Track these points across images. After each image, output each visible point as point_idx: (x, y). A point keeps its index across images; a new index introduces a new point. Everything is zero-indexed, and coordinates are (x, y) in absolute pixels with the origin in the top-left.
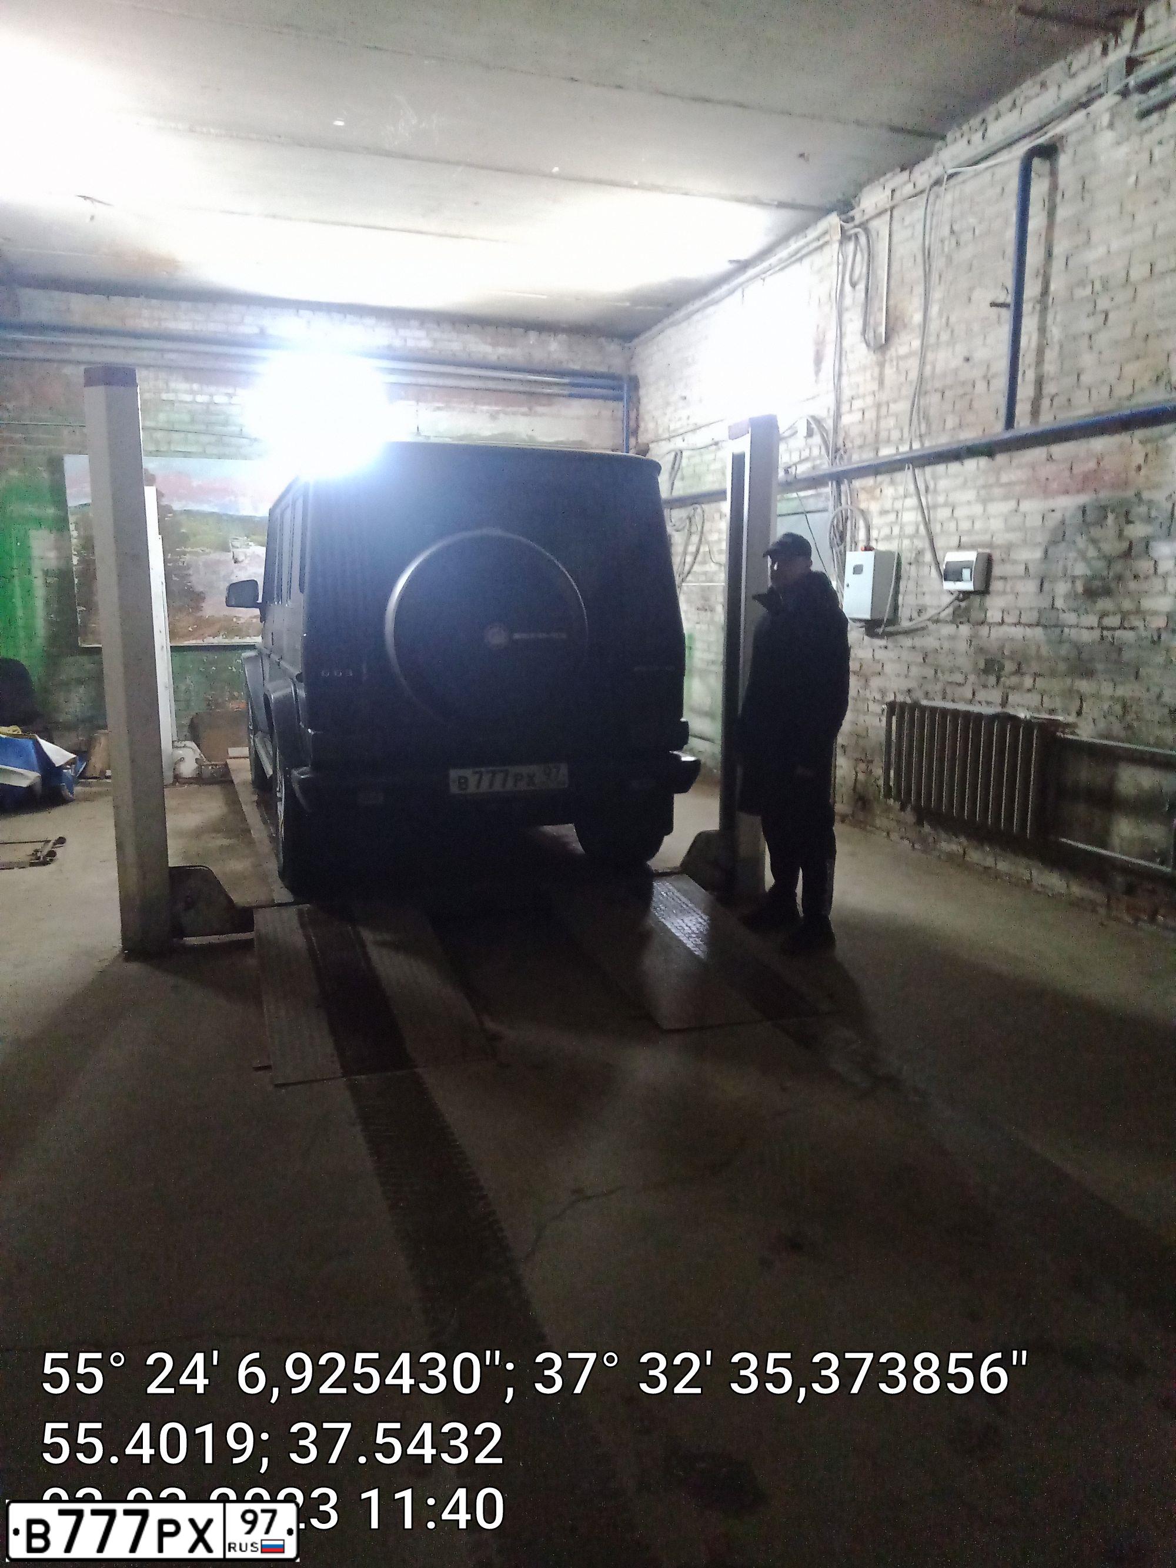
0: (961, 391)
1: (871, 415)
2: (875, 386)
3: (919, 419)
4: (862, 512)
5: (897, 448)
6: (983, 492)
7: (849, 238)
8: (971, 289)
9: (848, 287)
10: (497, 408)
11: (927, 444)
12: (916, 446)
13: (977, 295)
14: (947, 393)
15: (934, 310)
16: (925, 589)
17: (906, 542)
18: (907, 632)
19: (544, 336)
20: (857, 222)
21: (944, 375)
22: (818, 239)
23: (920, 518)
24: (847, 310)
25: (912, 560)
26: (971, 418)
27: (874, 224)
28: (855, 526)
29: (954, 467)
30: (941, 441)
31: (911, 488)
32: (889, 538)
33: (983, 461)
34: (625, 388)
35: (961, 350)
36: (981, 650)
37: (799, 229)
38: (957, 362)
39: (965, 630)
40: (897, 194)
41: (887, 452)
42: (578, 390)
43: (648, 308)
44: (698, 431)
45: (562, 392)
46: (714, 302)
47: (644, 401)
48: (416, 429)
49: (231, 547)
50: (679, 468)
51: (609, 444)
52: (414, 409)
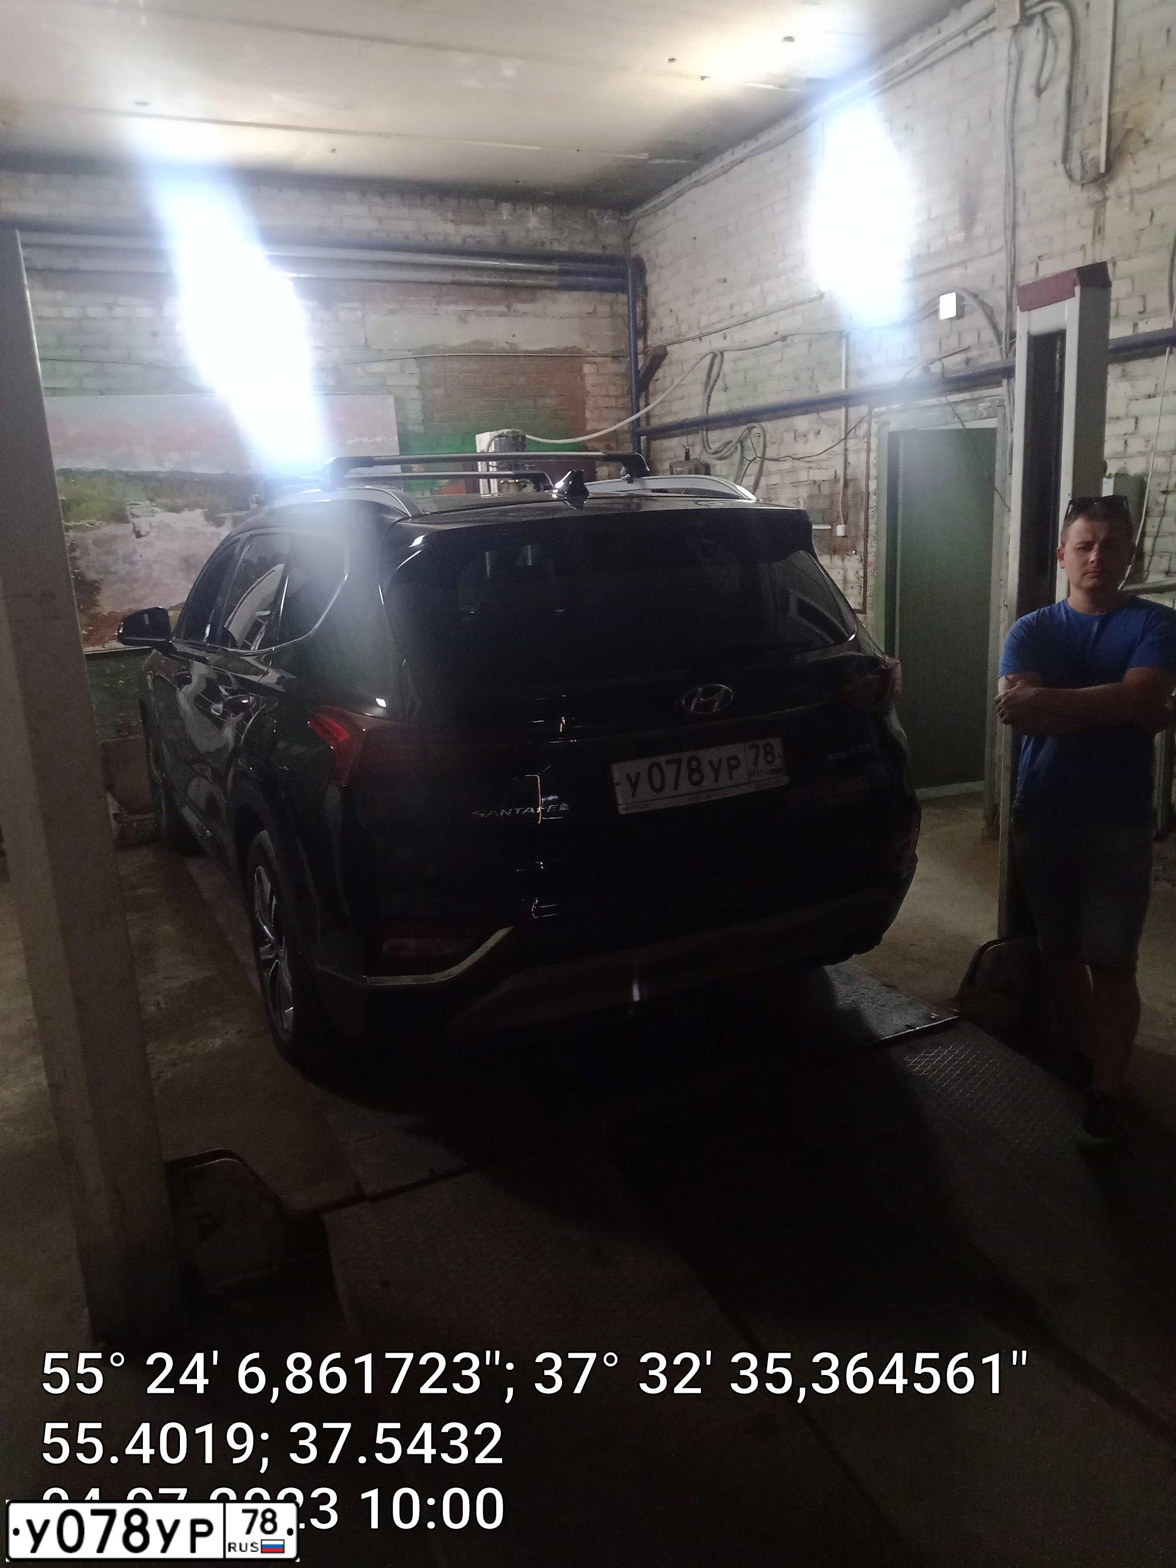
7: (1035, 20)
9: (1027, 95)
10: (466, 308)
19: (521, 210)
24: (1026, 130)
34: (629, 274)
42: (570, 279)
43: (669, 162)
44: (749, 324)
45: (549, 283)
46: (770, 146)
47: (654, 290)
48: (363, 341)
49: (130, 516)
50: (718, 376)
51: (609, 349)
52: (359, 313)
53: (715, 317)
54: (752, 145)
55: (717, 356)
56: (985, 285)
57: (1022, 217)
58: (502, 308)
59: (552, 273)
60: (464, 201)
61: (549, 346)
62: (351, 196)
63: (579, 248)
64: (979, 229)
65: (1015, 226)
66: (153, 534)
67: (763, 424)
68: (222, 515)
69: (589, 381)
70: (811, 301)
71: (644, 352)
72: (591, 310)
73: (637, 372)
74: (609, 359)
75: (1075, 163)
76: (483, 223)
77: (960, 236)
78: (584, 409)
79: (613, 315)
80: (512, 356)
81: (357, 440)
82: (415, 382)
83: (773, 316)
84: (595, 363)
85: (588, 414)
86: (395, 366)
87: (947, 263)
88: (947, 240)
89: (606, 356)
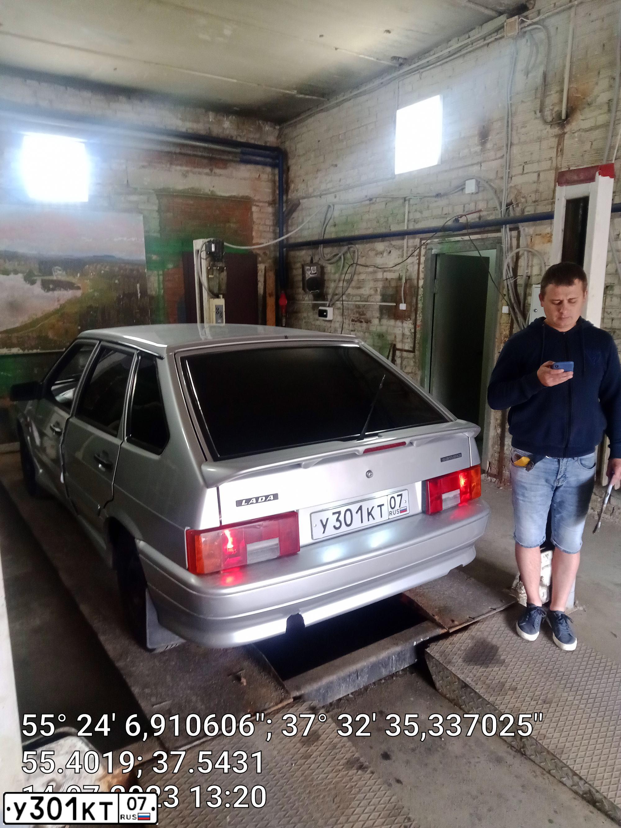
1: (548, 176)
7: (523, 34)
9: (518, 75)
10: (185, 168)
19: (220, 117)
20: (533, 21)
22: (487, 37)
24: (518, 93)
27: (551, 22)
34: (281, 157)
42: (246, 158)
45: (235, 159)
46: (366, 93)
47: (293, 169)
50: (331, 217)
51: (268, 198)
52: (124, 166)
53: (330, 186)
55: (330, 207)
56: (492, 176)
57: (515, 141)
58: (207, 170)
59: (236, 153)
60: (188, 108)
61: (234, 194)
63: (252, 142)
65: (512, 144)
67: (357, 246)
68: (35, 278)
70: (388, 179)
71: (287, 202)
72: (257, 176)
73: (281, 212)
75: (547, 113)
76: (198, 121)
78: (252, 231)
79: (269, 181)
80: (212, 199)
81: (120, 238)
82: (156, 208)
83: (365, 186)
84: (258, 206)
85: (254, 234)
87: (469, 163)
88: (470, 150)
89: (266, 202)
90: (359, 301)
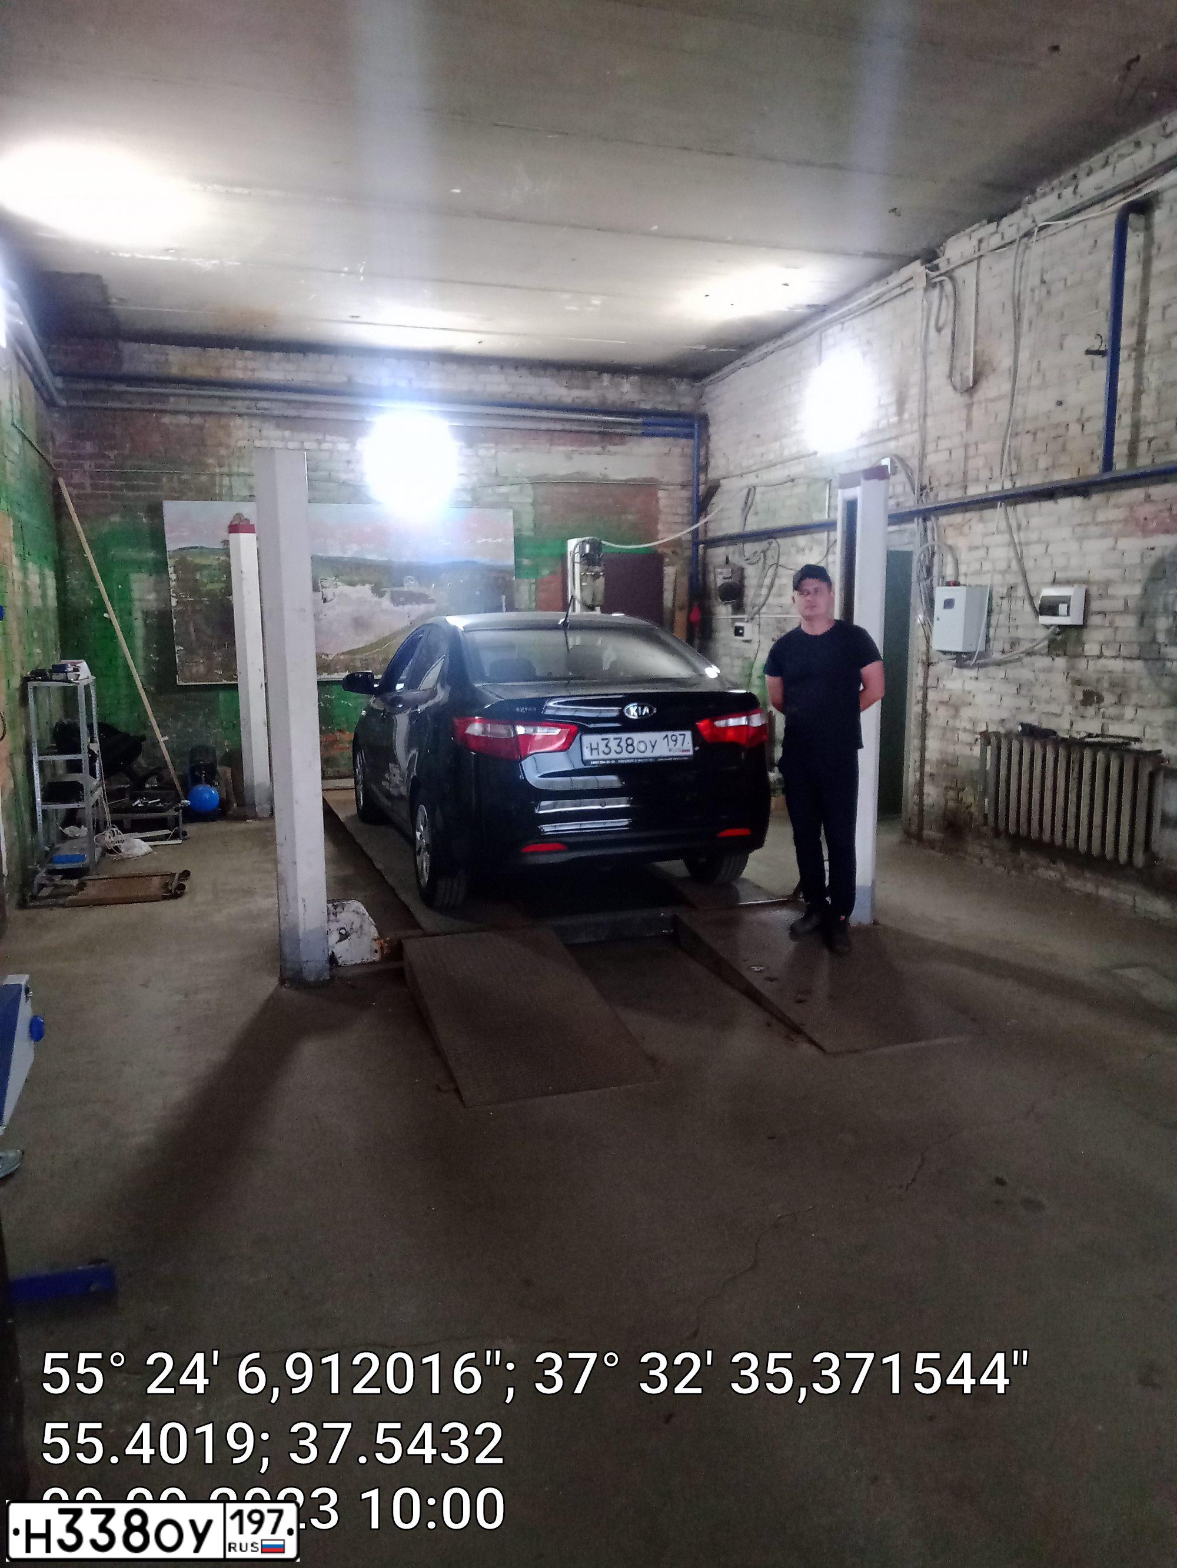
0: (1053, 434)
1: (959, 454)
2: (962, 427)
3: (1009, 460)
4: (950, 548)
5: (987, 487)
6: (1079, 530)
7: (934, 285)
8: (1063, 336)
9: (932, 332)
10: (571, 448)
11: (1018, 484)
12: (1008, 485)
13: (1069, 342)
14: (1040, 435)
15: (1024, 355)
16: (1017, 622)
17: (998, 578)
18: (999, 664)
19: (617, 379)
20: (942, 271)
21: (1036, 418)
22: (901, 285)
23: (1012, 554)
24: (931, 353)
25: (1004, 595)
26: (1064, 459)
27: (959, 273)
28: (942, 563)
29: (1047, 506)
30: (1034, 480)
31: (1003, 525)
32: (979, 573)
33: (1077, 501)
34: (696, 426)
35: (1053, 395)
36: (1078, 682)
37: (882, 276)
38: (1051, 405)
39: (1061, 662)
40: (984, 245)
41: (975, 490)
42: (651, 429)
43: (722, 350)
44: (772, 468)
45: (635, 431)
46: (789, 345)
47: (714, 438)
48: (494, 470)
49: (321, 588)
50: (752, 503)
51: (679, 479)
52: (493, 451)
53: (751, 462)
54: (779, 342)
55: (751, 490)
56: (907, 453)
57: (929, 411)
58: (598, 449)
59: (637, 424)
60: (576, 373)
61: (634, 475)
62: (494, 368)
63: (660, 407)
64: (906, 416)
65: (925, 416)
66: (335, 601)
67: (779, 540)
68: (384, 589)
69: (662, 503)
70: (809, 455)
71: (705, 483)
72: (666, 450)
73: (698, 497)
74: (680, 487)
75: (957, 378)
76: (588, 388)
77: (894, 419)
78: (657, 523)
79: (683, 455)
80: (604, 484)
81: (484, 540)
82: (530, 500)
83: (788, 464)
84: (667, 490)
85: (660, 527)
86: (516, 488)
87: (887, 437)
88: (888, 421)
89: (677, 485)
90: (780, 614)
